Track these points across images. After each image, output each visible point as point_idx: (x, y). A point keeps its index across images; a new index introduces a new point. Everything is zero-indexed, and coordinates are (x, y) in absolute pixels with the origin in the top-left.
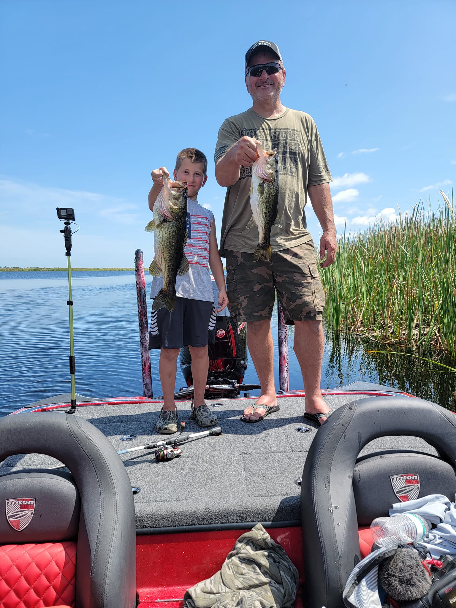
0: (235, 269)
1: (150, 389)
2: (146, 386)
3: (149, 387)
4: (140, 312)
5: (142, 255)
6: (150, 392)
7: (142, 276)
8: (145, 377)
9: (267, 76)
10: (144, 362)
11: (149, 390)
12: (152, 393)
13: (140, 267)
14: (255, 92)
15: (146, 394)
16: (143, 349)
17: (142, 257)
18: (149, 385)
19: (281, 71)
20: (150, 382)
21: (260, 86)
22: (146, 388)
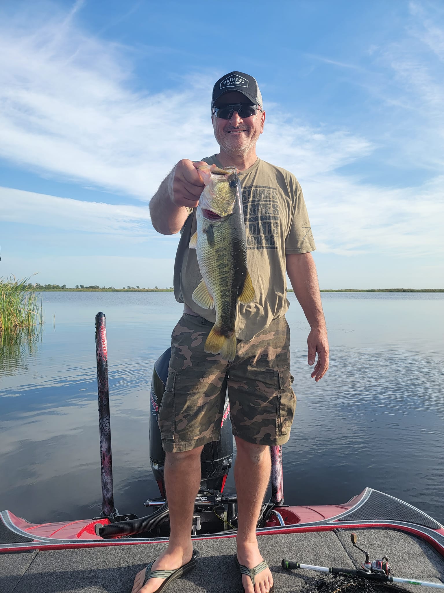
0: (177, 373)
1: (110, 489)
2: (105, 485)
3: (109, 486)
4: (99, 389)
5: (104, 320)
6: (110, 493)
7: (103, 346)
8: (104, 474)
9: (240, 120)
10: (103, 454)
11: (108, 490)
12: (113, 494)
13: (101, 334)
14: (223, 139)
15: (105, 495)
16: (102, 437)
17: (104, 323)
18: (109, 484)
19: (258, 113)
20: (110, 480)
21: (229, 132)
22: (105, 488)
